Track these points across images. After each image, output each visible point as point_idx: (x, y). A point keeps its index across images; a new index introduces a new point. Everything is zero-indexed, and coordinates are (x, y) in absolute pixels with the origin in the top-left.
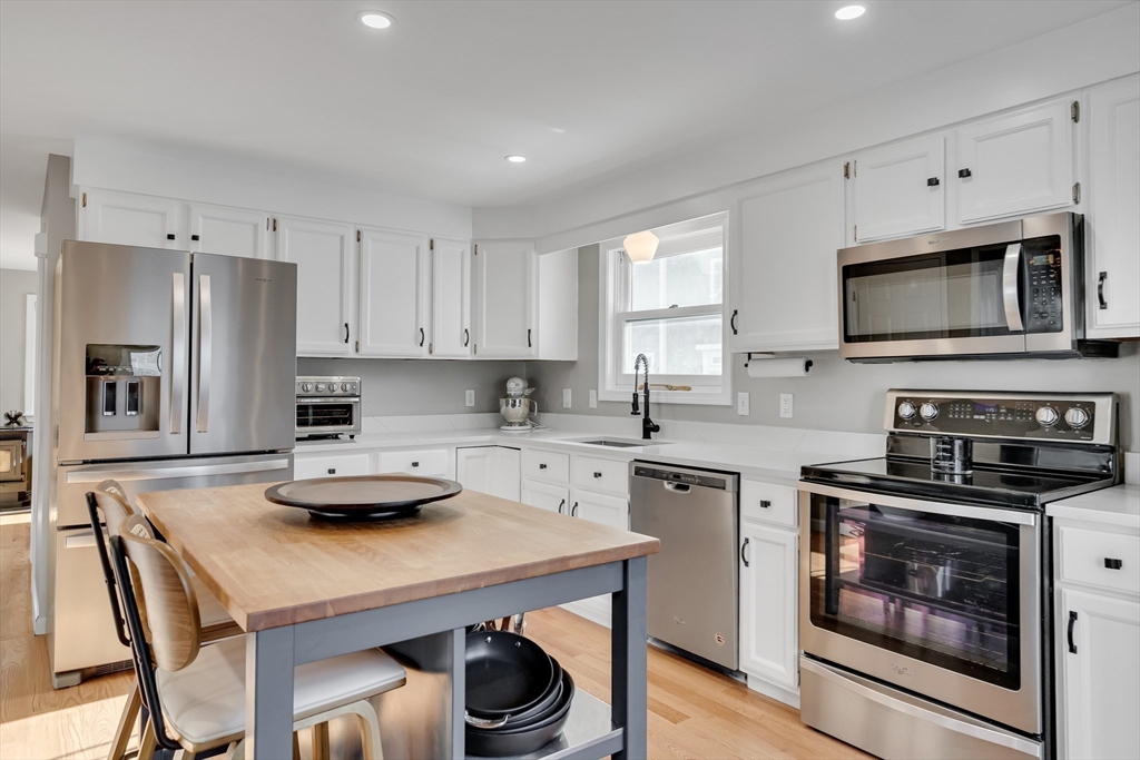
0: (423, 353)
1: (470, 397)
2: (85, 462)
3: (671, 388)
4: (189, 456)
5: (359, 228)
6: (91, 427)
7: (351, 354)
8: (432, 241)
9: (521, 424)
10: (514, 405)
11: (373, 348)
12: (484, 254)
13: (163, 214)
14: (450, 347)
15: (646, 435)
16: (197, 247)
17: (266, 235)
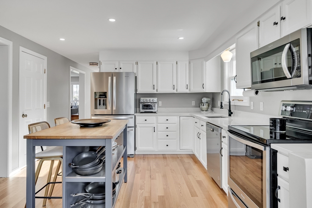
0: (175, 91)
1: (193, 103)
2: (95, 115)
3: (239, 100)
4: (112, 115)
5: (157, 61)
6: (96, 108)
7: (155, 92)
8: (177, 62)
9: (206, 111)
10: (203, 105)
11: (161, 91)
12: (192, 64)
13: (115, 64)
14: (182, 89)
15: (230, 115)
16: (121, 71)
17: (135, 66)
